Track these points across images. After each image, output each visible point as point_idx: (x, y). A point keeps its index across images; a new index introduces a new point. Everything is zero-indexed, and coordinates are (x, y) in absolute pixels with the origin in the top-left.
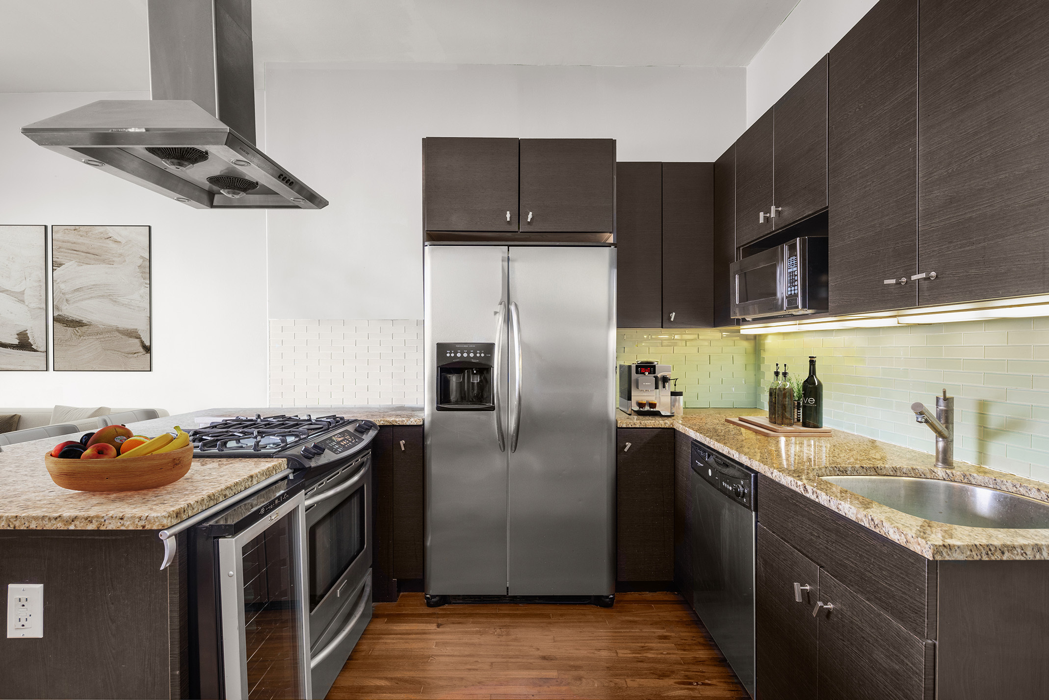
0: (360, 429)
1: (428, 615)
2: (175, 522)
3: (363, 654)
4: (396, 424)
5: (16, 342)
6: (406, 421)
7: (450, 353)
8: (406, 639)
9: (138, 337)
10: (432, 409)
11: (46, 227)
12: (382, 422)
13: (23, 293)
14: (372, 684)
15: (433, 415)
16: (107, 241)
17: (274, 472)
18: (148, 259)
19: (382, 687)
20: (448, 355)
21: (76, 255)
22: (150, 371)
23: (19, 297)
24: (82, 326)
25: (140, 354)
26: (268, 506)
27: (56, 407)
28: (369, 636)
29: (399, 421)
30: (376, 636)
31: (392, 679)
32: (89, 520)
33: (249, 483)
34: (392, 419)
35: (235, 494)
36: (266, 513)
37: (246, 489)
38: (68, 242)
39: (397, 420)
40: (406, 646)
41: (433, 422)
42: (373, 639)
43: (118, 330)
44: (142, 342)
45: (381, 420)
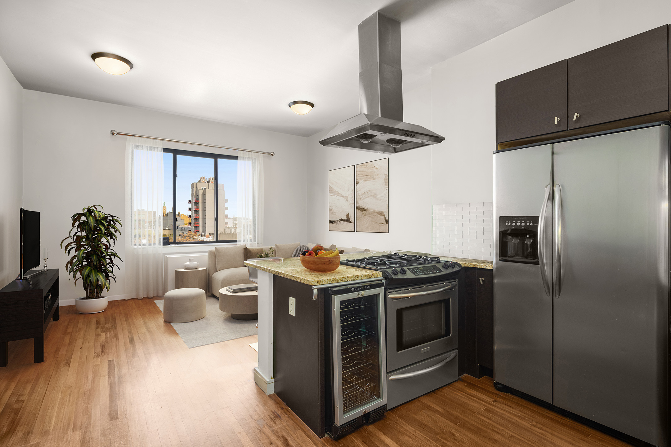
0: (445, 267)
1: (493, 393)
2: (316, 284)
3: (442, 393)
4: (477, 267)
5: (346, 219)
6: (483, 266)
7: (508, 223)
8: (470, 398)
9: (384, 216)
10: (497, 260)
11: (355, 166)
12: (469, 265)
13: (348, 197)
14: (436, 408)
15: (497, 263)
16: (374, 169)
17: (373, 277)
18: (387, 175)
19: (440, 411)
20: (506, 224)
21: (363, 177)
22: (388, 233)
23: (346, 198)
24: (365, 211)
25: (384, 224)
26: (356, 288)
27: (353, 247)
28: (451, 387)
29: (479, 265)
30: (455, 389)
31: (447, 411)
32: (299, 278)
33: (356, 278)
34: (475, 264)
35: (348, 281)
36: (355, 291)
37: (354, 280)
38: (361, 171)
39: (478, 264)
40: (468, 402)
41: (497, 268)
42: (452, 390)
43: (377, 212)
44: (385, 218)
45: (469, 264)
